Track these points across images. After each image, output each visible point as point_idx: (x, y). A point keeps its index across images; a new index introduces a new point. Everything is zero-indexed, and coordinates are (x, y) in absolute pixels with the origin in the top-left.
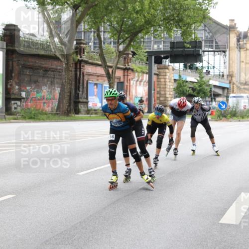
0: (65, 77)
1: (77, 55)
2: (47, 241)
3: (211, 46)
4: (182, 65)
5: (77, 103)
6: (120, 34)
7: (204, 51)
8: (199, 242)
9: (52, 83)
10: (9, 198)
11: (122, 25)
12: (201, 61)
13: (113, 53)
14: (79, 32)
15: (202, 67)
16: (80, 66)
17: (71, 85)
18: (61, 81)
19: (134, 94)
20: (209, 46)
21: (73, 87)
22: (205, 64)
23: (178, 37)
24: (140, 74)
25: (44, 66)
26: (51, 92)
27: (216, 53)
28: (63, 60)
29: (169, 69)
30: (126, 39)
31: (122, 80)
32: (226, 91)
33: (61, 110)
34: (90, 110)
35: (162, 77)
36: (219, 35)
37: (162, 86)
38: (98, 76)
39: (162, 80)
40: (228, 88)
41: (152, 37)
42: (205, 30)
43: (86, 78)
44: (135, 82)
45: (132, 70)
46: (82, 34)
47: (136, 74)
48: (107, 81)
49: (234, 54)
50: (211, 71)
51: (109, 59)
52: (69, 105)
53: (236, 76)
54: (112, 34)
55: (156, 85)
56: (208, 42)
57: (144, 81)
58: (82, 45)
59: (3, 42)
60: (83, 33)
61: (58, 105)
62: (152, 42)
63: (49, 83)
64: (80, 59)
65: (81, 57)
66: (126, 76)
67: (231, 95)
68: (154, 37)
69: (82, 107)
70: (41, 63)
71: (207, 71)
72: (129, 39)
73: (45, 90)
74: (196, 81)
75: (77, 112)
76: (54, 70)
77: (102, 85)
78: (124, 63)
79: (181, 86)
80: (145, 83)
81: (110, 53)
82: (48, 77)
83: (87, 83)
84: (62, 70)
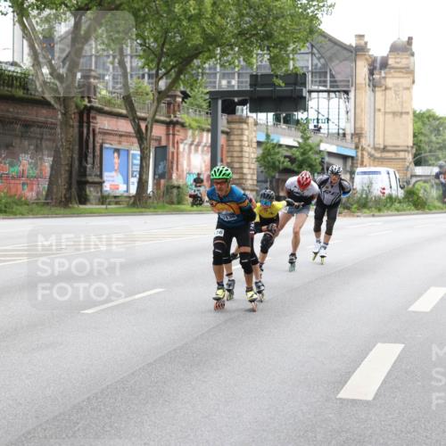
0: (62, 139)
2: (29, 433)
3: (324, 83)
4: (271, 115)
5: (82, 184)
6: (160, 60)
7: (310, 92)
8: (302, 434)
9: (38, 149)
11: (163, 45)
12: (305, 109)
13: (147, 94)
14: (86, 56)
15: (306, 119)
16: (88, 118)
17: (72, 151)
18: (54, 145)
19: (185, 166)
20: (320, 82)
21: (76, 156)
22: (312, 114)
23: (265, 67)
24: (197, 132)
25: (23, 117)
26: (36, 164)
27: (332, 95)
28: (56, 106)
29: (247, 123)
30: (171, 69)
31: (164, 143)
32: (349, 162)
33: (54, 197)
34: (108, 196)
35: (236, 137)
36: (337, 62)
37: (235, 154)
38: (121, 136)
39: (236, 143)
40: (352, 158)
41: (218, 66)
42: (313, 54)
43: (99, 139)
44: (187, 147)
45: (183, 125)
46: (91, 60)
47: (190, 132)
48: (136, 146)
49: (364, 96)
50: (324, 126)
51: (141, 106)
52: (70, 188)
53: (368, 135)
54: (146, 60)
55: (224, 152)
56: (318, 75)
57: (203, 144)
60: (94, 58)
61: (48, 190)
62: (218, 75)
63: (32, 147)
64: (89, 105)
65: (90, 102)
66: (171, 136)
67: (359, 170)
68: (221, 66)
69: (91, 192)
70: (18, 113)
71: (315, 126)
72: (176, 69)
73: (25, 161)
74: (296, 144)
75: (83, 200)
76: (43, 125)
77: (128, 151)
78: (169, 112)
79: (269, 154)
80: (205, 148)
81: (142, 94)
82: (30, 138)
83: (101, 147)
84: (55, 124)
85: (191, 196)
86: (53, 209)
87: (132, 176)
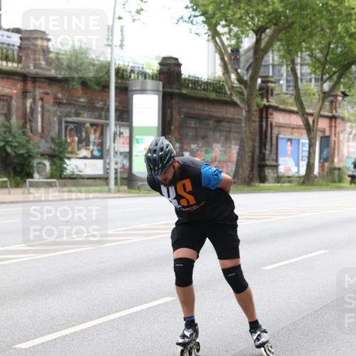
0: (246, 131)
1: (262, 98)
5: (262, 167)
6: (324, 67)
9: (227, 139)
10: (166, 303)
11: (327, 54)
13: (314, 94)
14: (265, 66)
16: (267, 114)
17: (254, 141)
18: (240, 136)
19: (345, 153)
21: (257, 144)
24: (354, 124)
25: (216, 114)
26: (225, 152)
28: (242, 105)
30: (333, 75)
31: (327, 134)
33: (240, 177)
34: (283, 177)
38: (293, 128)
43: (275, 131)
44: (346, 136)
45: (343, 119)
46: (269, 69)
47: (349, 124)
48: (305, 136)
51: (309, 104)
52: (252, 170)
54: (313, 67)
58: (270, 84)
59: (158, 82)
60: (271, 67)
61: (236, 170)
63: (222, 138)
64: (267, 104)
65: (268, 101)
66: (333, 128)
69: (269, 173)
70: (211, 111)
72: (337, 74)
73: (217, 149)
75: (263, 179)
76: (230, 121)
77: (298, 140)
78: (331, 109)
81: (310, 95)
82: (221, 131)
83: (277, 138)
84: (241, 120)
85: (349, 176)
86: (239, 187)
87: (302, 160)
